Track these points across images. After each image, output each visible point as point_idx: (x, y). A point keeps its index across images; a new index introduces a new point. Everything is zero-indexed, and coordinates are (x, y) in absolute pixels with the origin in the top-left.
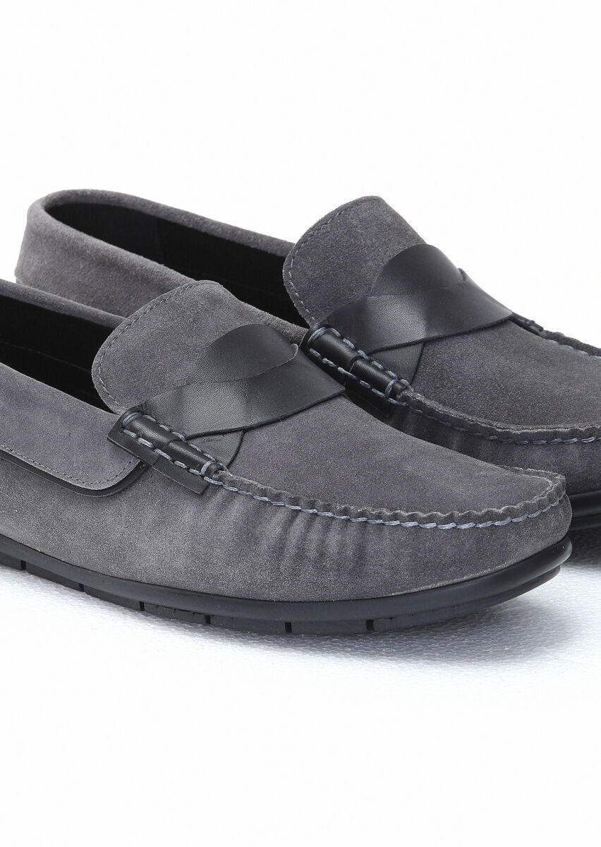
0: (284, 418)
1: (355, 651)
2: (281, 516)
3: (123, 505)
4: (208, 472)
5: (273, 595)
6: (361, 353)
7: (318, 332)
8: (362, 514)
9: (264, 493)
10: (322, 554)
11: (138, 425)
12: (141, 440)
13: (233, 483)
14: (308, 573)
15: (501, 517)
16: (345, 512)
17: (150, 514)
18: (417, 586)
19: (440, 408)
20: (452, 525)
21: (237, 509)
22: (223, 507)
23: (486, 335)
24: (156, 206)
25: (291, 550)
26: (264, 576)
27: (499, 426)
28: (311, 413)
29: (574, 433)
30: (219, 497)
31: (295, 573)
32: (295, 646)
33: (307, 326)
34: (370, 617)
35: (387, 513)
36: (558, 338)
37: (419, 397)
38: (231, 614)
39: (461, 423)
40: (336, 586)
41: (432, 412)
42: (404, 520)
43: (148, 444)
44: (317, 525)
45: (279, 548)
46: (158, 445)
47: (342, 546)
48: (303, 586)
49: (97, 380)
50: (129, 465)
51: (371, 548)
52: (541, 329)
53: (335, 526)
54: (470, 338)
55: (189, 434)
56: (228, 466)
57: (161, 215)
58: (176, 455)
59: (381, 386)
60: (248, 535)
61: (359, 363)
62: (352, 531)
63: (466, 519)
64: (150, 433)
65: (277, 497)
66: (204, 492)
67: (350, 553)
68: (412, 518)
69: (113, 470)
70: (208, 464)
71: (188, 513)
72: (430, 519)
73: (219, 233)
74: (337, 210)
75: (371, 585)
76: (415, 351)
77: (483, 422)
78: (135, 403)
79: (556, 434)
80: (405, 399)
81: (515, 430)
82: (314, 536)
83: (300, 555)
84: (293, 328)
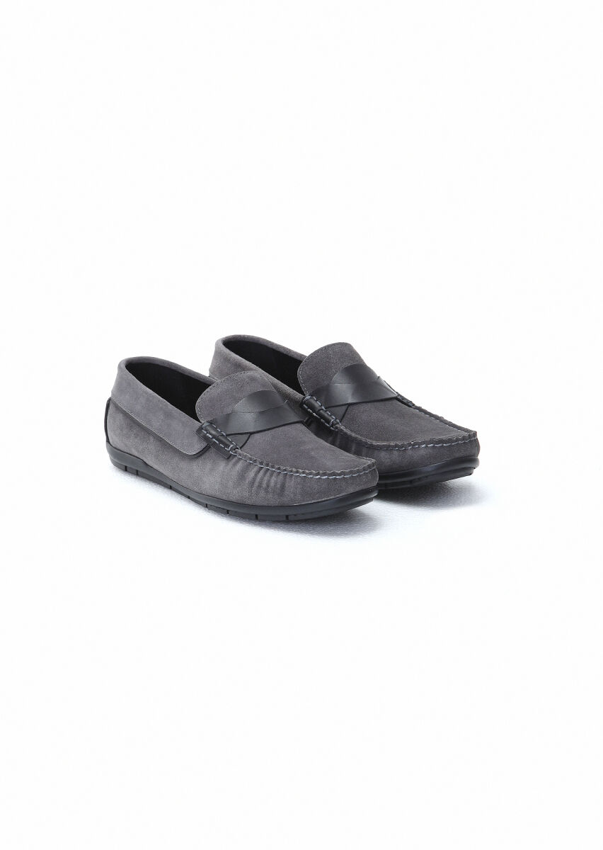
0: (268, 430)
1: (284, 529)
2: (256, 469)
3: (200, 461)
4: (232, 449)
5: (249, 502)
6: (323, 408)
7: (308, 397)
8: (285, 470)
9: (251, 459)
10: (268, 486)
11: (208, 428)
12: (208, 434)
13: (240, 455)
14: (262, 493)
15: (339, 475)
16: (279, 469)
17: (209, 465)
18: (304, 501)
19: (349, 432)
20: (319, 477)
21: (240, 466)
22: (235, 464)
23: (378, 404)
24: (272, 344)
25: (256, 484)
26: (246, 494)
27: (369, 441)
28: (281, 428)
29: (396, 446)
30: (234, 460)
31: (257, 493)
32: (260, 525)
33: (304, 395)
34: (287, 514)
35: (294, 470)
36: (420, 409)
37: (342, 427)
38: (236, 510)
39: (355, 439)
40: (272, 500)
41: (346, 434)
42: (307, 474)
43: (210, 436)
44: (268, 474)
45: (252, 483)
46: (214, 437)
47: (276, 483)
48: (260, 499)
49: (197, 409)
50: (204, 445)
51: (287, 485)
52: (414, 405)
53: (275, 474)
54: (369, 405)
55: (228, 433)
56: (241, 448)
57: (274, 348)
58: (221, 442)
59: (328, 421)
60: (242, 476)
61: (321, 411)
62: (281, 477)
63: (324, 474)
64: (213, 432)
65: (255, 461)
66: (229, 457)
67: (279, 486)
68: (303, 473)
69: (197, 446)
70: (232, 446)
71: (222, 466)
72: (310, 474)
73: (295, 356)
74: (325, 347)
75: (285, 500)
76: (344, 408)
77: (363, 439)
78: (210, 419)
79: (390, 446)
80: (337, 428)
81: (375, 443)
82: (266, 478)
83: (260, 486)
84: (299, 396)
